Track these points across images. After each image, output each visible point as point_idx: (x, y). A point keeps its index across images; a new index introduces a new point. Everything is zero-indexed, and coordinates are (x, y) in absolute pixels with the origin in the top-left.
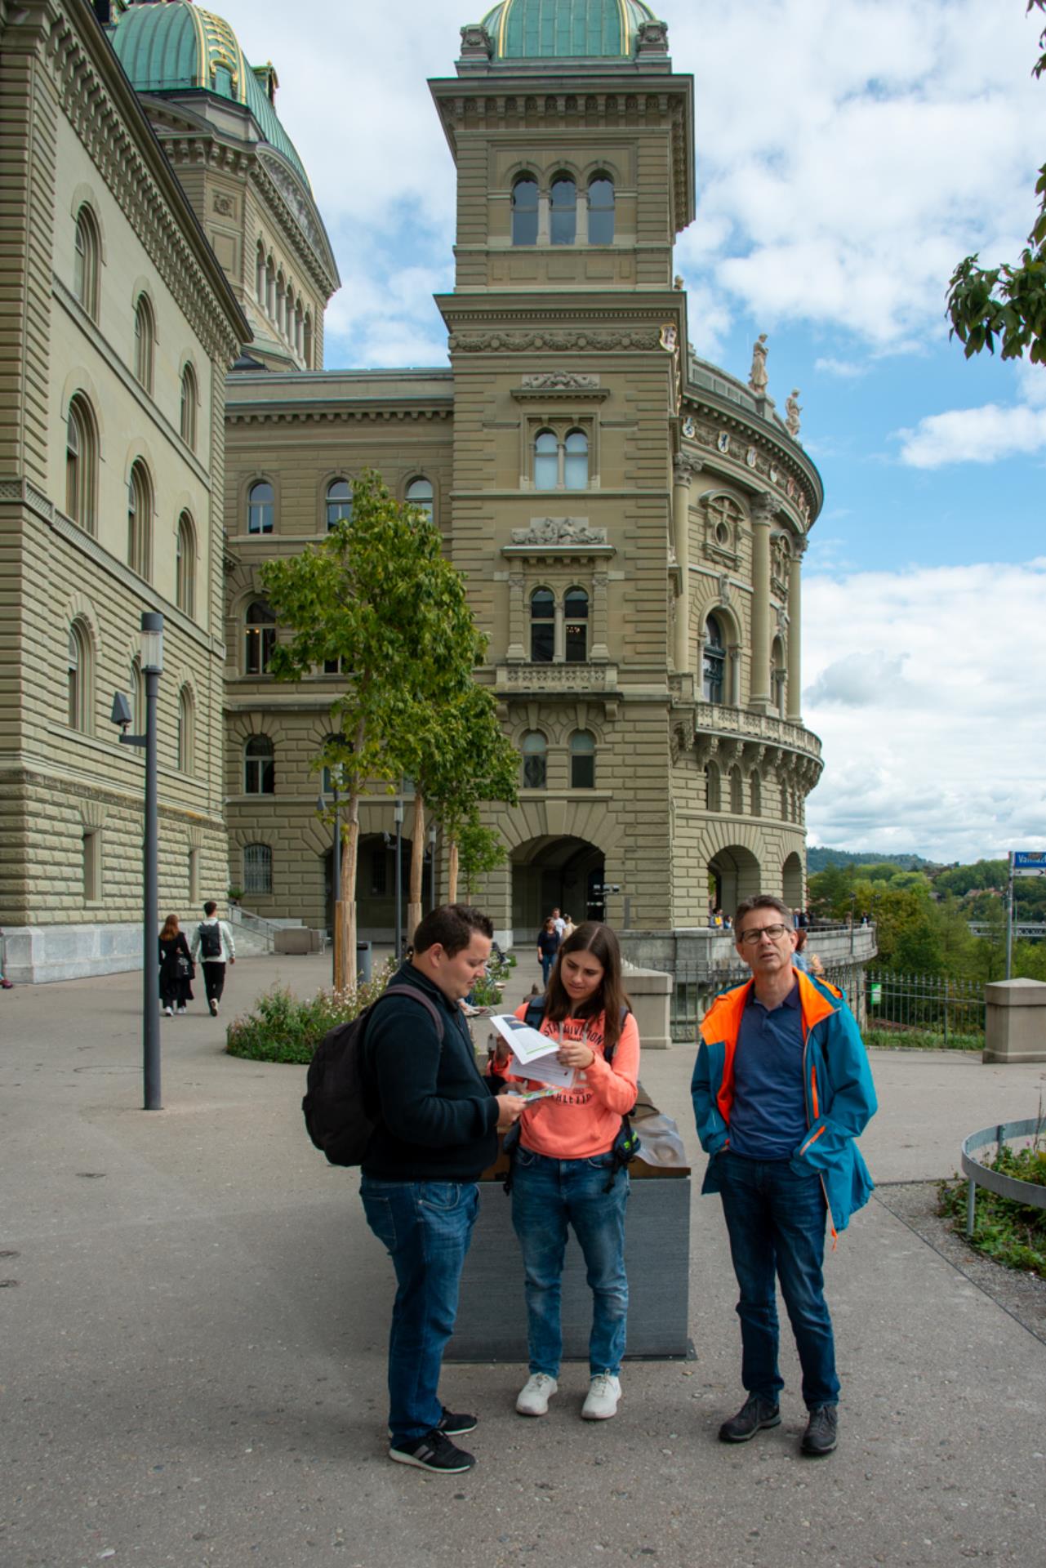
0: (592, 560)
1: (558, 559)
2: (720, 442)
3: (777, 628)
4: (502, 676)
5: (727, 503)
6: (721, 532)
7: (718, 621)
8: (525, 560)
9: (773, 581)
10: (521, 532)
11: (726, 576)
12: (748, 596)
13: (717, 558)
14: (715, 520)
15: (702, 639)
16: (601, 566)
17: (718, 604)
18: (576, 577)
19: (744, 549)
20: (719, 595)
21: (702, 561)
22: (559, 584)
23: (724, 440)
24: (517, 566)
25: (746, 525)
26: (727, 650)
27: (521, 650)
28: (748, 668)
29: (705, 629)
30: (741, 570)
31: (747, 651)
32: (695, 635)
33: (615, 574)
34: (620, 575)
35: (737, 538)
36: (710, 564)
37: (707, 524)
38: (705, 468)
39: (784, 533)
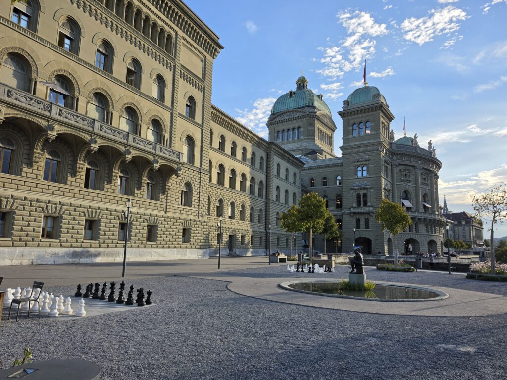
0: (367, 188)
1: (361, 189)
3: (425, 192)
4: (351, 209)
5: (407, 170)
6: (406, 176)
8: (355, 189)
9: (422, 182)
10: (354, 185)
11: (407, 184)
12: (414, 187)
13: (405, 181)
14: (404, 173)
15: (401, 197)
16: (369, 189)
17: (405, 190)
18: (365, 192)
19: (412, 178)
20: (406, 188)
21: (400, 182)
22: (362, 193)
23: (404, 158)
24: (354, 190)
25: (412, 173)
26: (409, 198)
27: (355, 205)
28: (415, 202)
29: (402, 195)
30: (412, 182)
31: (415, 199)
32: (399, 197)
33: (372, 191)
34: (373, 191)
35: (410, 176)
36: (402, 182)
37: (401, 175)
38: (400, 164)
39: (426, 171)
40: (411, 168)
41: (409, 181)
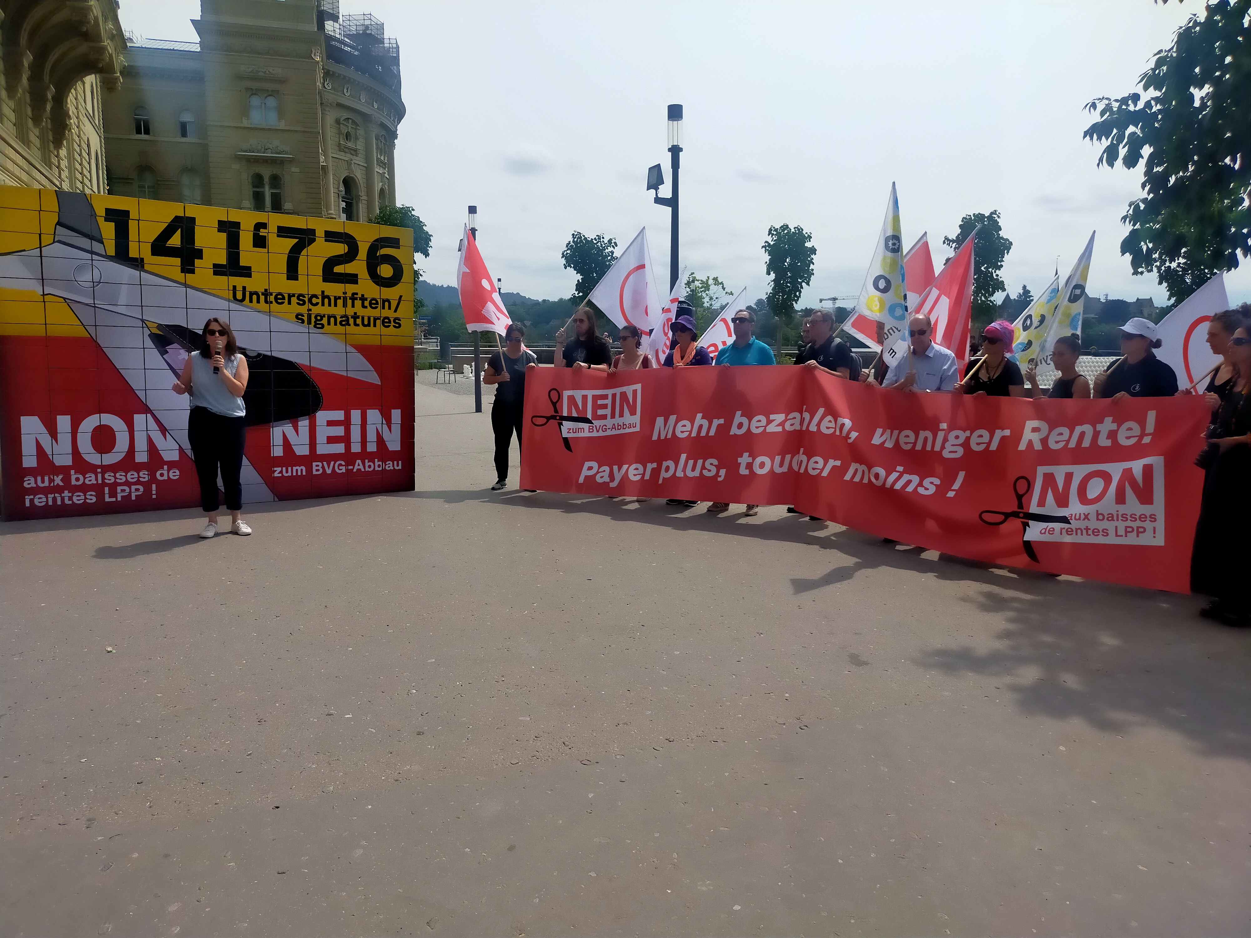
0: (282, 162)
1: (265, 161)
2: (345, 90)
3: (381, 184)
5: (350, 121)
6: (348, 136)
7: (348, 183)
8: (248, 160)
9: (377, 159)
10: (245, 146)
11: (351, 160)
12: (365, 169)
13: (347, 150)
14: (344, 130)
15: (340, 193)
16: (287, 165)
17: (348, 174)
18: (275, 170)
19: (360, 145)
20: (348, 170)
21: (338, 152)
22: (266, 172)
23: (347, 89)
24: (244, 163)
25: (361, 132)
26: (354, 197)
27: (247, 204)
28: (365, 206)
29: (342, 188)
30: (359, 155)
31: (365, 198)
32: (336, 191)
33: (294, 169)
34: (297, 170)
35: (357, 138)
36: (343, 153)
37: (340, 133)
38: (339, 105)
39: (383, 132)
40: (358, 119)
41: (355, 152)
